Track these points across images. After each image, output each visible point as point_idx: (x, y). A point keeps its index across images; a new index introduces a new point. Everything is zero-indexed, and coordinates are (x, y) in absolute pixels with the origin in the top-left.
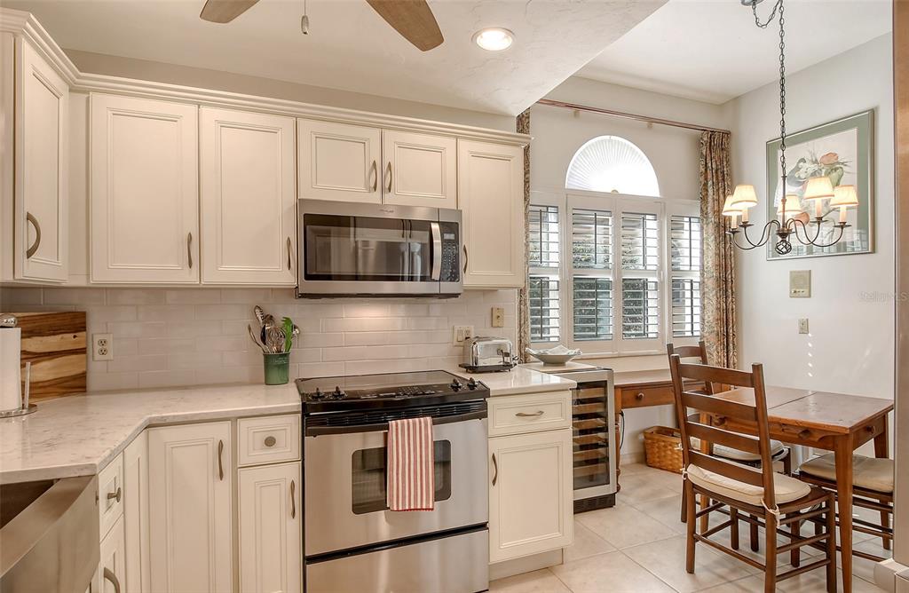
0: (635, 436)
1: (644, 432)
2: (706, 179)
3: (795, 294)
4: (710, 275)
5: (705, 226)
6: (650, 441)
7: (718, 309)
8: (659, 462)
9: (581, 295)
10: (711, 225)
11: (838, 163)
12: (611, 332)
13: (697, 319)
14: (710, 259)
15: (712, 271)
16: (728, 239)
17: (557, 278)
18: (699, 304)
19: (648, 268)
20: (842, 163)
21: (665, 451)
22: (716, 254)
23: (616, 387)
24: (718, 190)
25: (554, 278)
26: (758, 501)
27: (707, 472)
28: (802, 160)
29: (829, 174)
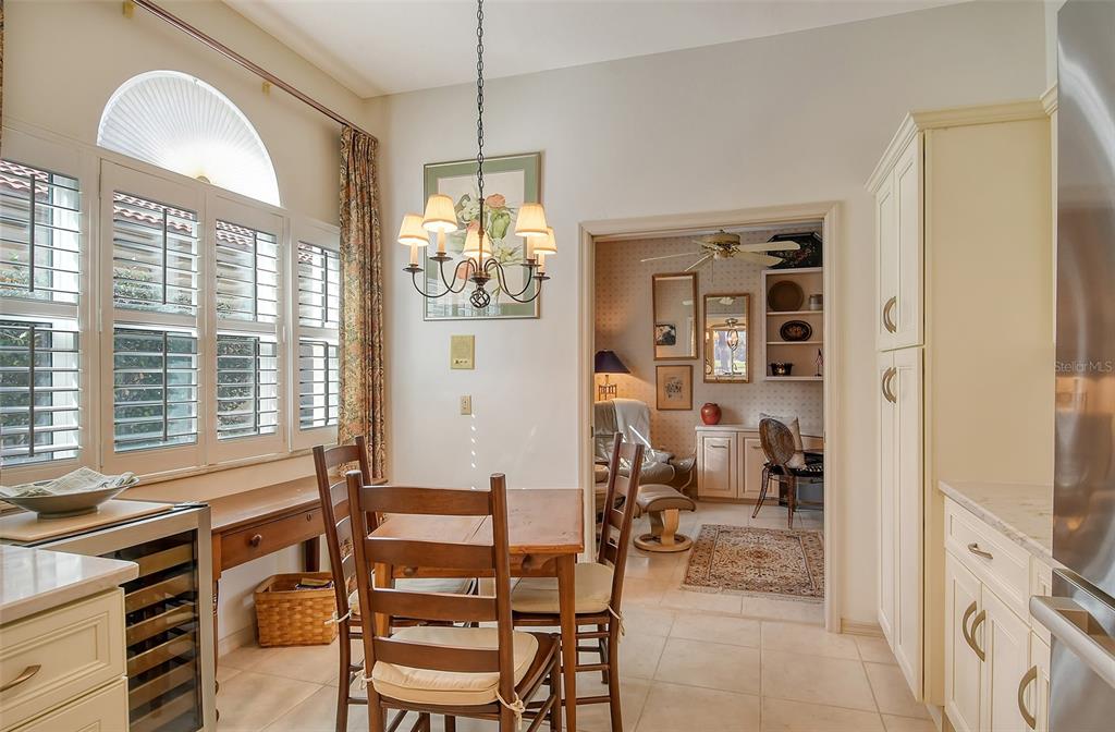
0: (239, 601)
1: (254, 591)
2: (348, 196)
3: (456, 365)
4: (354, 336)
5: (346, 265)
6: (265, 606)
7: (363, 385)
8: (281, 636)
9: (130, 362)
10: (354, 264)
11: (505, 208)
12: (194, 431)
13: (334, 400)
14: (352, 313)
15: (354, 330)
16: (376, 288)
17: (74, 325)
18: (337, 379)
19: (260, 319)
20: (509, 209)
21: (290, 617)
22: (361, 307)
23: (214, 533)
24: (363, 216)
25: (65, 328)
26: (491, 695)
28: (467, 197)
29: (494, 220)
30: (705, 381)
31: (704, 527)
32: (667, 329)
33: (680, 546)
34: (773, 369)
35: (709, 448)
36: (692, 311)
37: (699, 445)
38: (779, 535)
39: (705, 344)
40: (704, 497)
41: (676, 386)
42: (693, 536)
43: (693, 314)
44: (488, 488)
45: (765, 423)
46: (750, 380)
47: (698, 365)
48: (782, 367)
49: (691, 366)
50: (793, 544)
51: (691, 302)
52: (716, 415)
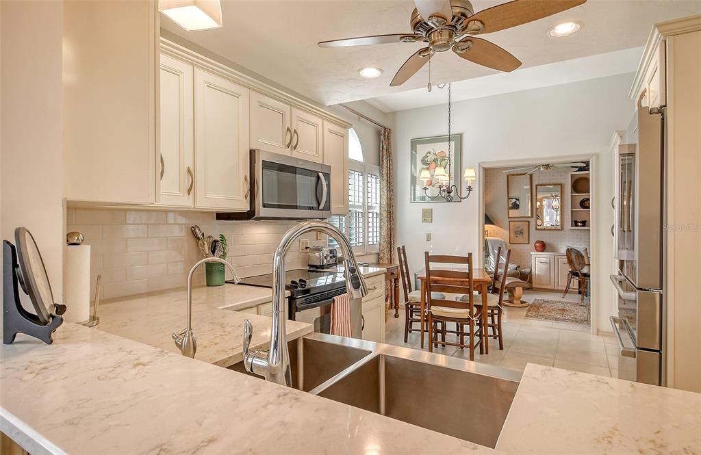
2: (383, 154)
3: (425, 220)
4: (385, 209)
5: (382, 181)
7: (388, 228)
10: (385, 181)
11: (446, 157)
13: (378, 234)
14: (384, 200)
15: (385, 207)
16: (391, 190)
18: (379, 226)
20: (448, 157)
22: (387, 197)
24: (387, 162)
26: (467, 316)
27: (441, 308)
28: (429, 152)
29: (441, 162)
30: (537, 229)
31: (536, 300)
32: (514, 200)
33: (523, 305)
34: (575, 223)
35: (538, 263)
36: (529, 190)
37: (533, 261)
38: (576, 305)
39: (537, 209)
40: (537, 288)
41: (520, 231)
42: (531, 303)
43: (530, 192)
44: (467, 256)
45: (569, 251)
46: (562, 229)
47: (533, 221)
48: (580, 222)
49: (529, 222)
50: (582, 308)
51: (528, 187)
52: (543, 247)
